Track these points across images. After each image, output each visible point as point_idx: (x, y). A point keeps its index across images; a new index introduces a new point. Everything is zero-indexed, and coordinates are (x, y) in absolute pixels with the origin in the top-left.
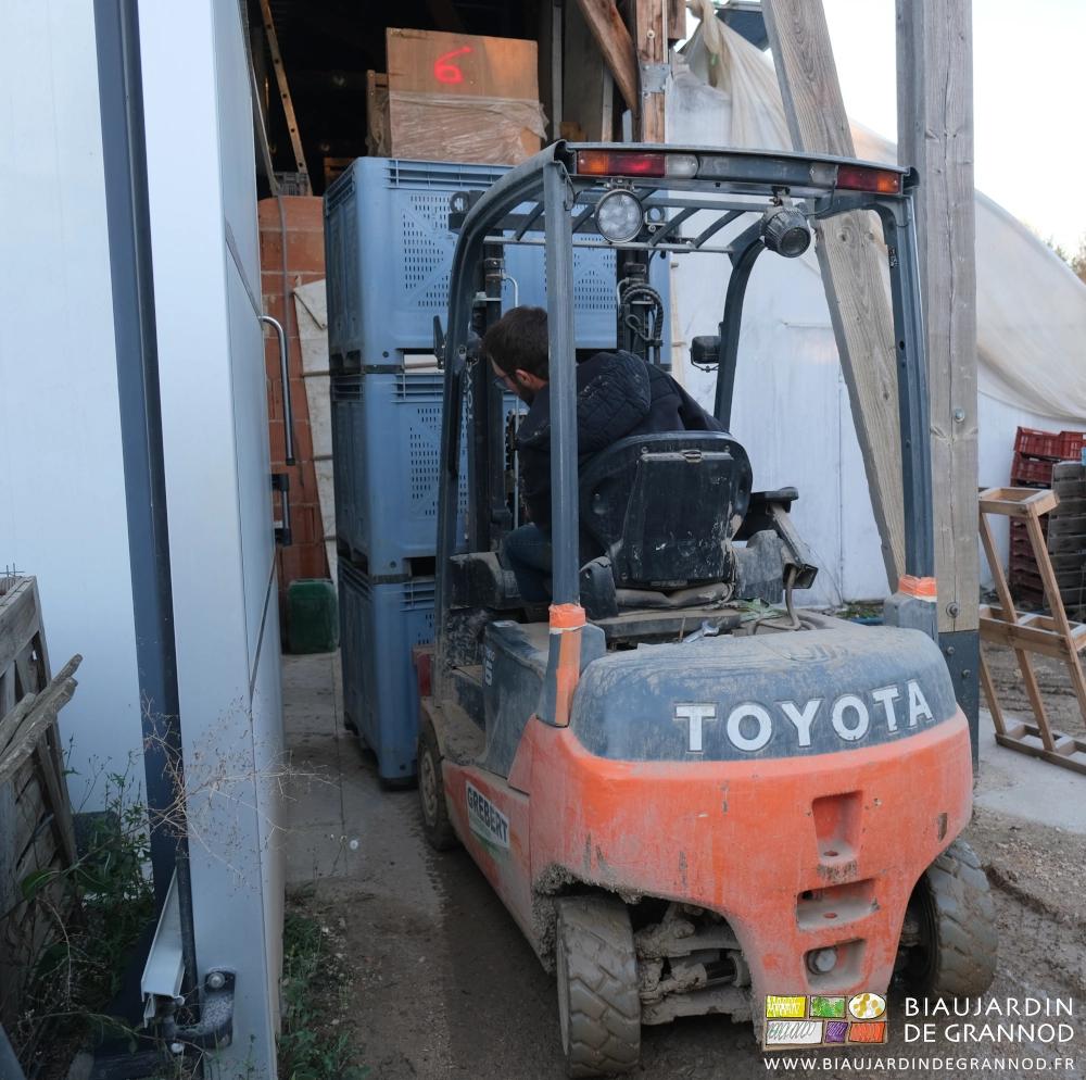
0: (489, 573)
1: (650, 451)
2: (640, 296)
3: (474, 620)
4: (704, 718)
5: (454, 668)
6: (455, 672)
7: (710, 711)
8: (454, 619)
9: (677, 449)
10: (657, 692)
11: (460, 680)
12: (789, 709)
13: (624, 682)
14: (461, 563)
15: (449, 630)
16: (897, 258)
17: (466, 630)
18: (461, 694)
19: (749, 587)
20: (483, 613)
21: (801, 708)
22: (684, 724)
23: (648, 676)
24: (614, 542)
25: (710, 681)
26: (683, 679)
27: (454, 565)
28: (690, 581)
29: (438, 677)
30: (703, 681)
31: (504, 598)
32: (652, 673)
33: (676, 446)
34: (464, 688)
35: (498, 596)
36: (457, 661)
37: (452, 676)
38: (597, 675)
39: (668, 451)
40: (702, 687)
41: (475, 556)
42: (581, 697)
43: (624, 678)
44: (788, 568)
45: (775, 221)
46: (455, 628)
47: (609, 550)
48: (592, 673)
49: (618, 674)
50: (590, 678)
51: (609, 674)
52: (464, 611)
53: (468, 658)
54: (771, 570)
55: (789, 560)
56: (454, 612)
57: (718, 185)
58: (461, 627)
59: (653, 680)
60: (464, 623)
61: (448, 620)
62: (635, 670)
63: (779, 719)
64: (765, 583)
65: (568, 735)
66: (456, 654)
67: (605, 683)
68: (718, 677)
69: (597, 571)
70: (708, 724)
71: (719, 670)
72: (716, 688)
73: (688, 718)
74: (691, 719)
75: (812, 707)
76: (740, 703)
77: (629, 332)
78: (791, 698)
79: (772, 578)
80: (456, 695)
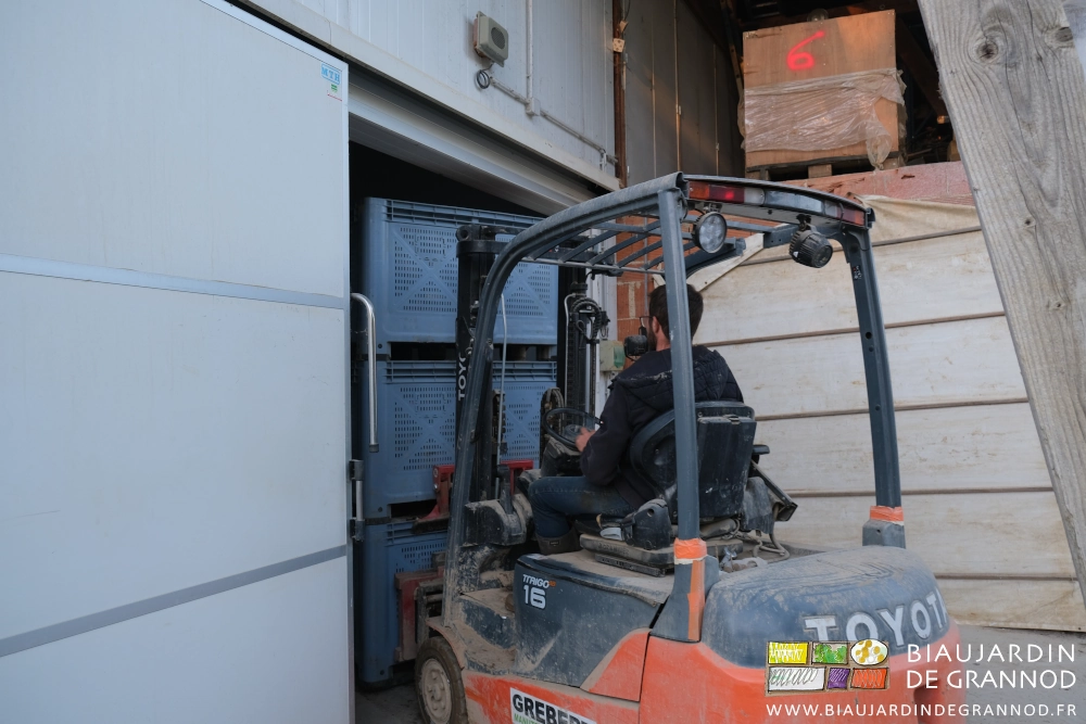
0: (497, 517)
1: (704, 416)
2: (584, 307)
3: (479, 555)
4: (828, 628)
5: (462, 594)
6: (463, 597)
7: (832, 622)
8: (464, 554)
9: (721, 414)
10: (786, 608)
11: (469, 603)
12: (886, 615)
13: (755, 601)
14: (474, 509)
15: (461, 563)
16: (862, 272)
17: (472, 563)
18: (469, 615)
19: (751, 521)
20: (487, 548)
21: (893, 614)
22: (813, 634)
23: (774, 596)
24: (668, 487)
25: (824, 597)
26: (803, 596)
27: (467, 511)
28: (716, 518)
29: (448, 603)
30: (819, 597)
31: (510, 536)
32: (777, 593)
33: (720, 412)
34: (472, 611)
35: (505, 535)
36: (464, 588)
37: (460, 600)
38: (728, 597)
39: (715, 415)
40: (820, 602)
41: (484, 503)
42: (714, 616)
43: (754, 598)
44: (776, 505)
45: (808, 241)
46: (464, 562)
47: (664, 494)
48: (721, 595)
49: (748, 596)
50: (720, 600)
51: (739, 595)
52: (472, 548)
53: (472, 586)
54: (764, 508)
55: (777, 500)
56: (464, 549)
57: (770, 212)
58: (469, 560)
59: (779, 599)
60: (471, 557)
61: (460, 555)
62: (761, 591)
63: (881, 624)
64: (761, 517)
65: (703, 649)
66: (464, 583)
67: (738, 603)
68: (830, 593)
69: (658, 510)
70: (832, 632)
71: (826, 586)
72: (832, 602)
73: (815, 629)
74: (819, 630)
75: (899, 612)
76: (852, 614)
77: (577, 333)
78: (886, 607)
79: (766, 514)
80: (464, 616)
